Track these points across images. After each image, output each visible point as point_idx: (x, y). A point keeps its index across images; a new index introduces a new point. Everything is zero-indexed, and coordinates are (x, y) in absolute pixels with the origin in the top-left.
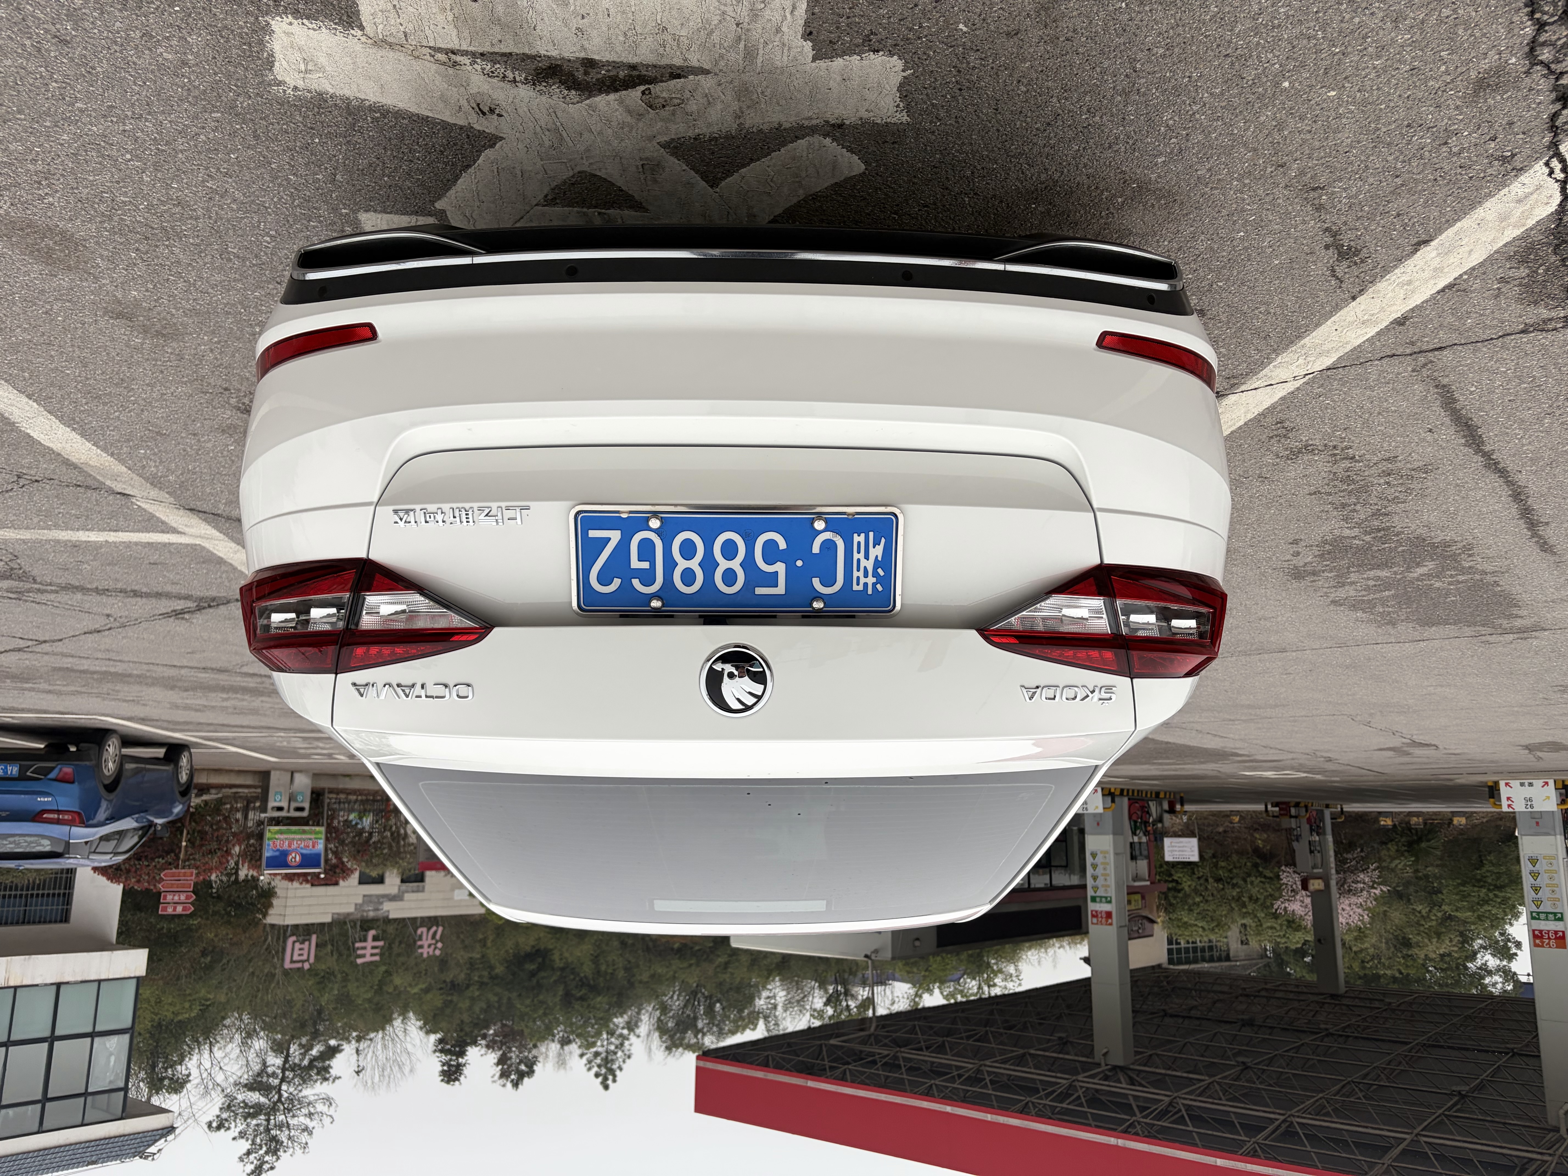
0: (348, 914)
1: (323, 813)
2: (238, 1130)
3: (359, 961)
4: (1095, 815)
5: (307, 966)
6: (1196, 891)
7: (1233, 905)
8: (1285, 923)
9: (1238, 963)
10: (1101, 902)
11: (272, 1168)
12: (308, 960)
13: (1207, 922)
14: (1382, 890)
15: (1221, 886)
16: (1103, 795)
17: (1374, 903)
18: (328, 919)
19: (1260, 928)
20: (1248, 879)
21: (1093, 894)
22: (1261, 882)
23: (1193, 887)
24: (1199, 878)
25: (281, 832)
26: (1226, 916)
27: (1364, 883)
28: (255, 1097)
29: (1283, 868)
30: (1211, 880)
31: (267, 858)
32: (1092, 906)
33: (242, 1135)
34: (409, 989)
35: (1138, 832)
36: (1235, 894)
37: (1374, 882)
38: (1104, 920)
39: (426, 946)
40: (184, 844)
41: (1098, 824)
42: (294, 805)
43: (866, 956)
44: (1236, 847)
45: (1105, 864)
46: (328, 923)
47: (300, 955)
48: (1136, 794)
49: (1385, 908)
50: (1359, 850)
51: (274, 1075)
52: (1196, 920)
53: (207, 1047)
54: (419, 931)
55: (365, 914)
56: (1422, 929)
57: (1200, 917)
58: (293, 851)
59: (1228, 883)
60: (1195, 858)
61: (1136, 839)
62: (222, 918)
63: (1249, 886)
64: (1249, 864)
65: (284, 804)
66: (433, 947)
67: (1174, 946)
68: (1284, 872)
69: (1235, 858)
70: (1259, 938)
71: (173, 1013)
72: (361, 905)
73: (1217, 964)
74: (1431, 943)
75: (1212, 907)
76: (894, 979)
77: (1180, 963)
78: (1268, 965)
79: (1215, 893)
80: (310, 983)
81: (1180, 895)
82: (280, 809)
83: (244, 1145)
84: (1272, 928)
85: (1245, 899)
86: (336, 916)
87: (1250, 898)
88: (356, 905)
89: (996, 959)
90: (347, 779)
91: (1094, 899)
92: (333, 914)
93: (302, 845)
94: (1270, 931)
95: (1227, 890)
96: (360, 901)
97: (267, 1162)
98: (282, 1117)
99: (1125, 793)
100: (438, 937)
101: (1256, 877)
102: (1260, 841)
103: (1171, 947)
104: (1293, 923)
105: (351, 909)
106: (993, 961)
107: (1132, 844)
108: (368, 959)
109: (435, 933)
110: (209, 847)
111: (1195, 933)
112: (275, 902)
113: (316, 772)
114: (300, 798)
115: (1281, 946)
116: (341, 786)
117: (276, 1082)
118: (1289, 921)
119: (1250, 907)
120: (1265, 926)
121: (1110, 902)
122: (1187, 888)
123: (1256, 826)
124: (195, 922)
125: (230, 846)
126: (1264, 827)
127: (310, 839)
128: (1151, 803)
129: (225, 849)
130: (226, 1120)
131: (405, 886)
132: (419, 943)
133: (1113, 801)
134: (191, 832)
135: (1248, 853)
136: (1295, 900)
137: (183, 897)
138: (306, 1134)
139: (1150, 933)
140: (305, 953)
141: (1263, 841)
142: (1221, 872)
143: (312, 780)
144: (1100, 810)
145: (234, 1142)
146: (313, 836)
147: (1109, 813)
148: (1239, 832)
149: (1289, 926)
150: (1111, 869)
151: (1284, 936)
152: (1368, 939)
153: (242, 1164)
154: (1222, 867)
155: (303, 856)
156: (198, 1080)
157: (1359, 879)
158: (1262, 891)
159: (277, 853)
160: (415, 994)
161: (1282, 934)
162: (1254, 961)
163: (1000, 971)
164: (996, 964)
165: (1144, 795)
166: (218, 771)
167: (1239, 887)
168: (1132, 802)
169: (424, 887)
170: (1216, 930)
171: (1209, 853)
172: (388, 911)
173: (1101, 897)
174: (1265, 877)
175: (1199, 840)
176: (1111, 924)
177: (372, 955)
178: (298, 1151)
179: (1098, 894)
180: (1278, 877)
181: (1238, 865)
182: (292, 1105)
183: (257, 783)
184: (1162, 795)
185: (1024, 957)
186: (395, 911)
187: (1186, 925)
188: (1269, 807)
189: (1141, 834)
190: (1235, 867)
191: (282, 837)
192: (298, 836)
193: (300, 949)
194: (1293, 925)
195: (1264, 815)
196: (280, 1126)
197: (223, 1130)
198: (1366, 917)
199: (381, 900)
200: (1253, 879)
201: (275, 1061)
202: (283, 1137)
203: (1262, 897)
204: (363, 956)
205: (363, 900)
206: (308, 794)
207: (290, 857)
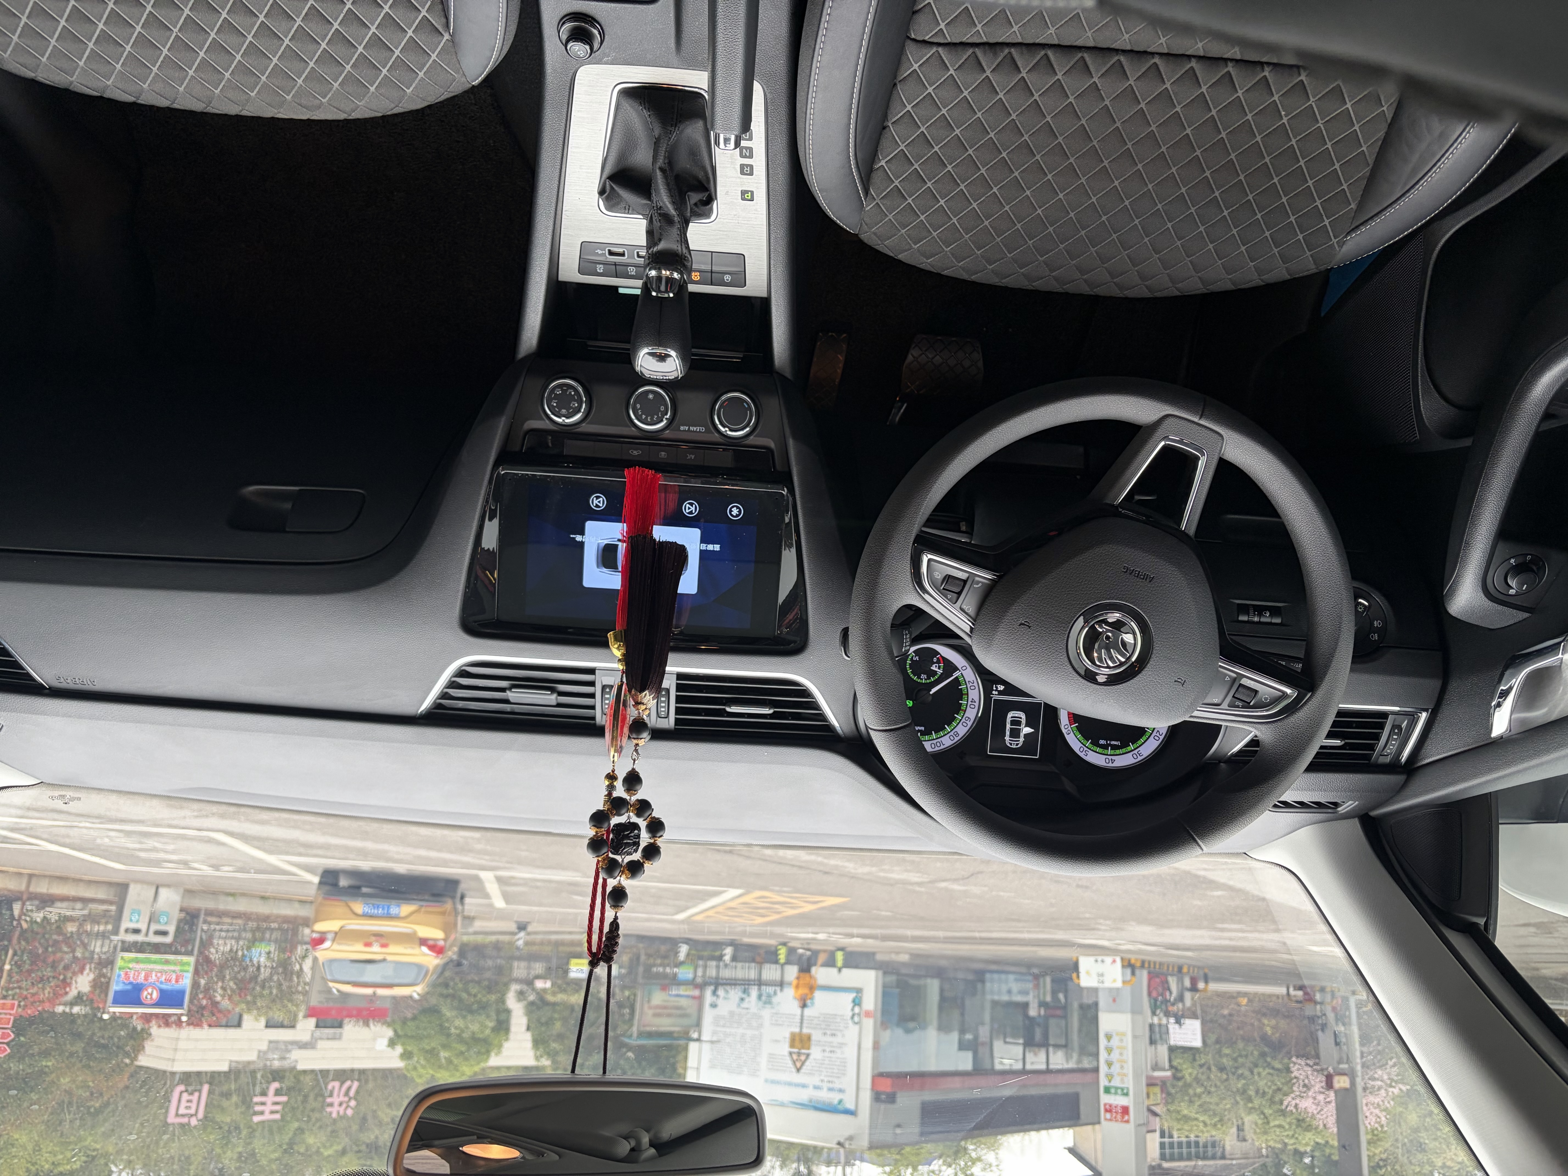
0: (249, 1063)
1: (195, 940)
3: (256, 1119)
4: (1110, 990)
5: (193, 1122)
6: (1197, 1080)
7: (1238, 1098)
8: (1294, 1121)
9: (1234, 1162)
10: (1116, 1093)
12: (196, 1114)
13: (1210, 1116)
14: (1400, 1089)
15: (1225, 1076)
16: (1123, 966)
17: (1392, 1103)
18: (225, 1068)
19: (1267, 1127)
20: (1256, 1071)
21: (1107, 1084)
22: (1269, 1074)
23: (1194, 1075)
24: (1201, 1066)
25: (137, 961)
26: (1229, 1110)
27: (1382, 1081)
29: (1294, 1059)
30: (1213, 1068)
31: (116, 992)
32: (1105, 1099)
34: (322, 1150)
35: (1158, 1012)
36: (1240, 1086)
37: (1392, 1080)
38: (1119, 1117)
39: (336, 1104)
40: (7, 967)
41: (1114, 1000)
42: (154, 927)
43: (839, 1144)
44: (1241, 1032)
45: (1122, 1048)
46: (225, 1072)
47: (187, 1108)
48: (1157, 966)
49: (1401, 1109)
50: (1375, 1043)
52: (1197, 1113)
54: (330, 1087)
55: (268, 1063)
56: (1439, 1133)
57: (1201, 1110)
58: (151, 985)
59: (1234, 1074)
60: (1197, 1043)
61: (1156, 1020)
62: (81, 1061)
63: (1256, 1077)
64: (1256, 1053)
65: (143, 926)
66: (344, 1106)
67: (1166, 1140)
68: (1295, 1063)
69: (1241, 1045)
70: (1265, 1137)
71: (53, 1163)
72: (265, 1053)
73: (1211, 1162)
74: (1450, 1150)
75: (1214, 1099)
76: (862, 1160)
77: (1172, 1159)
78: (1264, 1165)
79: (1218, 1083)
80: (212, 1137)
81: (1180, 1084)
82: (137, 931)
84: (1280, 1126)
85: (1252, 1093)
86: (234, 1064)
87: (1257, 1092)
88: (260, 1051)
89: (975, 1144)
90: (230, 899)
91: (1107, 1090)
92: (231, 1061)
93: (163, 979)
94: (1278, 1130)
95: (1231, 1081)
96: (264, 1047)
99: (1146, 965)
100: (352, 1093)
101: (1264, 1069)
102: (1269, 1026)
103: (1163, 1140)
104: (1302, 1123)
105: (252, 1057)
106: (971, 1147)
107: (1151, 1026)
108: (267, 1117)
109: (349, 1088)
110: (39, 974)
111: (1195, 1128)
112: (148, 1046)
113: (189, 887)
114: (163, 919)
115: (1289, 1147)
116: (221, 907)
118: (1298, 1120)
119: (1257, 1102)
120: (1272, 1124)
121: (1127, 1094)
122: (1187, 1076)
123: (1264, 1010)
124: (50, 1064)
125: (69, 975)
126: (1275, 1013)
127: (174, 971)
128: (1170, 979)
129: (61, 977)
131: (319, 1032)
132: (329, 1100)
133: (1133, 973)
134: (19, 953)
135: (1255, 1040)
136: (1308, 1097)
139: (1153, 1128)
140: (194, 1106)
141: (1272, 1028)
142: (1224, 1060)
143: (183, 897)
144: (1119, 984)
146: (178, 968)
147: (1128, 988)
148: (1245, 1016)
149: (1298, 1126)
150: (1129, 1055)
151: (1293, 1136)
152: (1382, 1143)
154: (1227, 1055)
155: (162, 992)
157: (1376, 1076)
158: (1269, 1084)
159: (129, 987)
160: (329, 1156)
161: (1291, 1133)
162: (1251, 1161)
163: (979, 1159)
164: (975, 1150)
165: (1165, 968)
166: (63, 879)
167: (1245, 1078)
168: (1151, 976)
169: (341, 1034)
170: (1219, 1126)
171: (1212, 1038)
172: (296, 1061)
173: (1116, 1088)
174: (1273, 1068)
175: (1203, 1024)
176: (1128, 1121)
177: (272, 1112)
179: (1113, 1084)
180: (1288, 1070)
181: (1244, 1053)
183: (111, 897)
184: (1185, 970)
185: (1005, 1144)
186: (305, 1061)
187: (1186, 1119)
188: (1291, 989)
189: (1162, 1015)
190: (1241, 1056)
191: (137, 966)
192: (158, 967)
193: (188, 1101)
194: (1303, 1124)
195: (1286, 998)
198: (1383, 1119)
199: (290, 1047)
200: (1261, 1070)
203: (1271, 1092)
204: (262, 1113)
205: (269, 1046)
206: (176, 915)
207: (145, 993)
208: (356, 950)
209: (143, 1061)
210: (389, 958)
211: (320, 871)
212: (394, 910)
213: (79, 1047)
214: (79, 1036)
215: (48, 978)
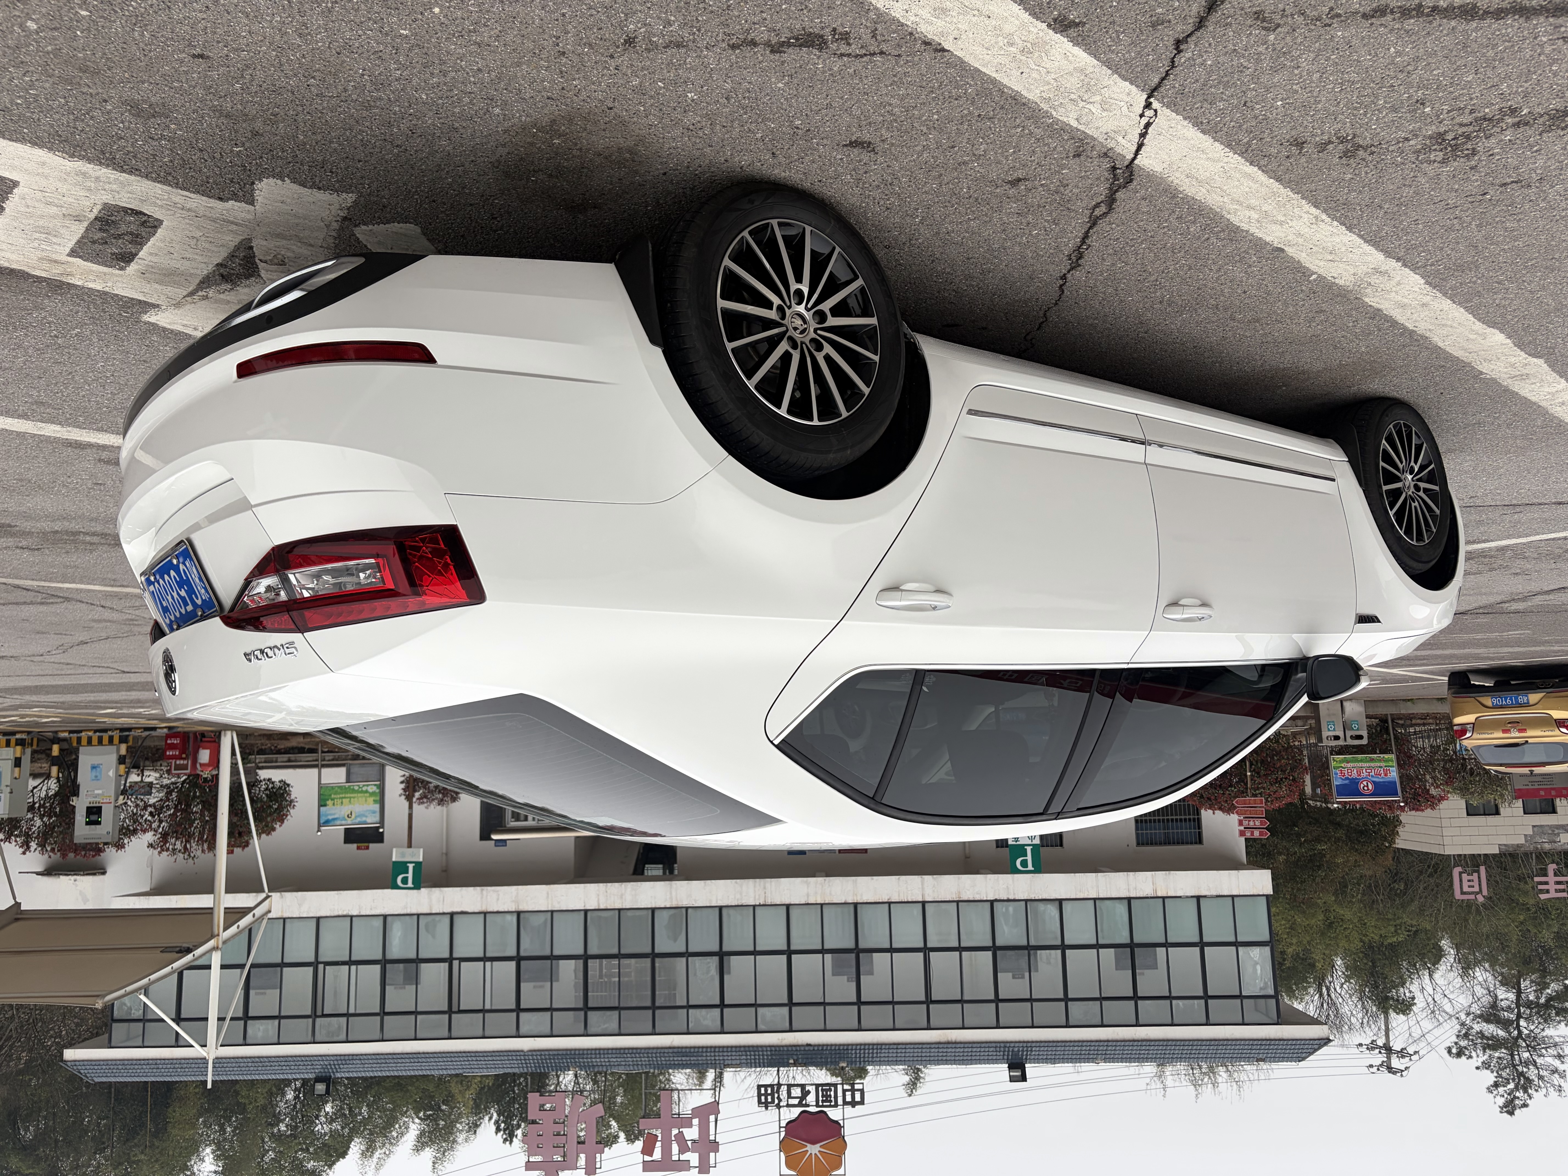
0: (1519, 846)
1: (1388, 741)
2: (1481, 1060)
3: (1543, 896)
5: (1480, 899)
11: (1525, 1105)
12: (1480, 892)
18: (1497, 850)
25: (1347, 761)
28: (1490, 1029)
31: (1338, 787)
33: (1486, 1065)
40: (1249, 774)
42: (1349, 734)
46: (1497, 855)
47: (1470, 887)
51: (1509, 1009)
53: (1426, 973)
55: (1539, 846)
58: (1364, 779)
62: (1347, 845)
65: (1341, 734)
72: (1532, 837)
82: (1337, 738)
83: (1489, 1077)
86: (1505, 847)
88: (1526, 836)
90: (1410, 705)
92: (1502, 845)
93: (1373, 774)
96: (1530, 832)
97: (1518, 1098)
98: (1526, 1055)
105: (1521, 841)
108: (1553, 894)
112: (1400, 830)
114: (1355, 726)
116: (1406, 711)
117: (1513, 1017)
127: (1381, 767)
129: (1291, 778)
130: (1465, 1048)
134: (1254, 763)
137: (1258, 823)
138: (1556, 1075)
140: (1476, 884)
143: (1368, 709)
145: (1478, 1071)
146: (1384, 764)
153: (1491, 1096)
155: (1375, 784)
156: (1424, 1004)
159: (1347, 782)
177: (1557, 891)
178: (1553, 1093)
182: (1535, 1044)
183: (1309, 714)
191: (1349, 765)
192: (1368, 764)
193: (1469, 881)
196: (1526, 1064)
197: (1464, 1058)
199: (1556, 831)
201: (1507, 996)
202: (1532, 1073)
204: (1548, 891)
205: (1533, 831)
206: (1364, 721)
207: (1362, 786)
208: (1497, 737)
209: (1400, 844)
210: (1530, 740)
211: (1448, 674)
212: (1522, 699)
213: (1340, 833)
214: (1339, 825)
215: (1281, 779)
